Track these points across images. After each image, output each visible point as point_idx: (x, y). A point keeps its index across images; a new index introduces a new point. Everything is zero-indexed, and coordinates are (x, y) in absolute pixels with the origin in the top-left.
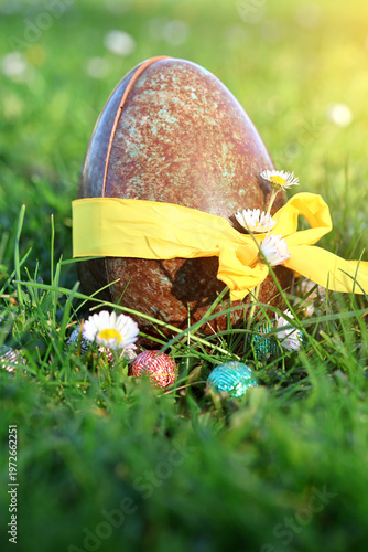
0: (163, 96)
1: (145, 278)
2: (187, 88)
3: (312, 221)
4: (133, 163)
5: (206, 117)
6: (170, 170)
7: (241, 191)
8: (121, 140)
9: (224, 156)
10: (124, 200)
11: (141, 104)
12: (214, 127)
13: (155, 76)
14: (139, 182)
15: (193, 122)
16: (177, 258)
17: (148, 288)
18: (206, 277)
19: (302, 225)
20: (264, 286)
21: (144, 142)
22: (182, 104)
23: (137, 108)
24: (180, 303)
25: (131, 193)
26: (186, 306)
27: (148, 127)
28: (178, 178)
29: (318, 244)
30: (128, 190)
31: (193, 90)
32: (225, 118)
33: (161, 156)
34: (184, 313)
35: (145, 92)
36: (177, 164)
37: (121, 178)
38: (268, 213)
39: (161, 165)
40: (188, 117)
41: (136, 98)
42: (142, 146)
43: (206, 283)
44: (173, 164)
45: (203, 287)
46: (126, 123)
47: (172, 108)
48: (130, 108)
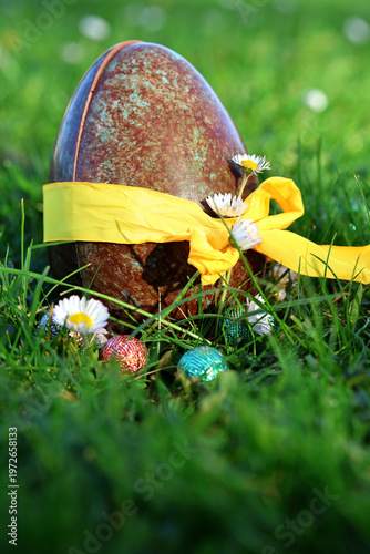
0: (135, 80)
1: (116, 262)
2: (158, 72)
3: (284, 205)
4: (104, 148)
5: (178, 101)
6: (141, 154)
7: (213, 176)
8: (93, 124)
9: (195, 140)
10: (95, 185)
11: (112, 88)
12: (185, 111)
13: (127, 61)
14: (110, 166)
15: (164, 106)
16: (148, 243)
17: (118, 272)
18: (177, 262)
19: (274, 209)
20: (235, 270)
21: (115, 126)
22: (154, 88)
23: (108, 92)
24: (151, 287)
25: (102, 177)
26: (157, 291)
27: (119, 111)
28: (149, 163)
29: (291, 228)
30: (99, 174)
31: (165, 74)
32: (197, 102)
33: (132, 141)
34: (155, 297)
35: (117, 76)
36: (148, 149)
37: (92, 162)
38: (240, 198)
39: (131, 149)
40: (160, 101)
41: (107, 83)
42: (113, 130)
43: (177, 268)
44: (144, 148)
45: (174, 271)
46: (97, 108)
47: (144, 92)
48: (101, 93)
